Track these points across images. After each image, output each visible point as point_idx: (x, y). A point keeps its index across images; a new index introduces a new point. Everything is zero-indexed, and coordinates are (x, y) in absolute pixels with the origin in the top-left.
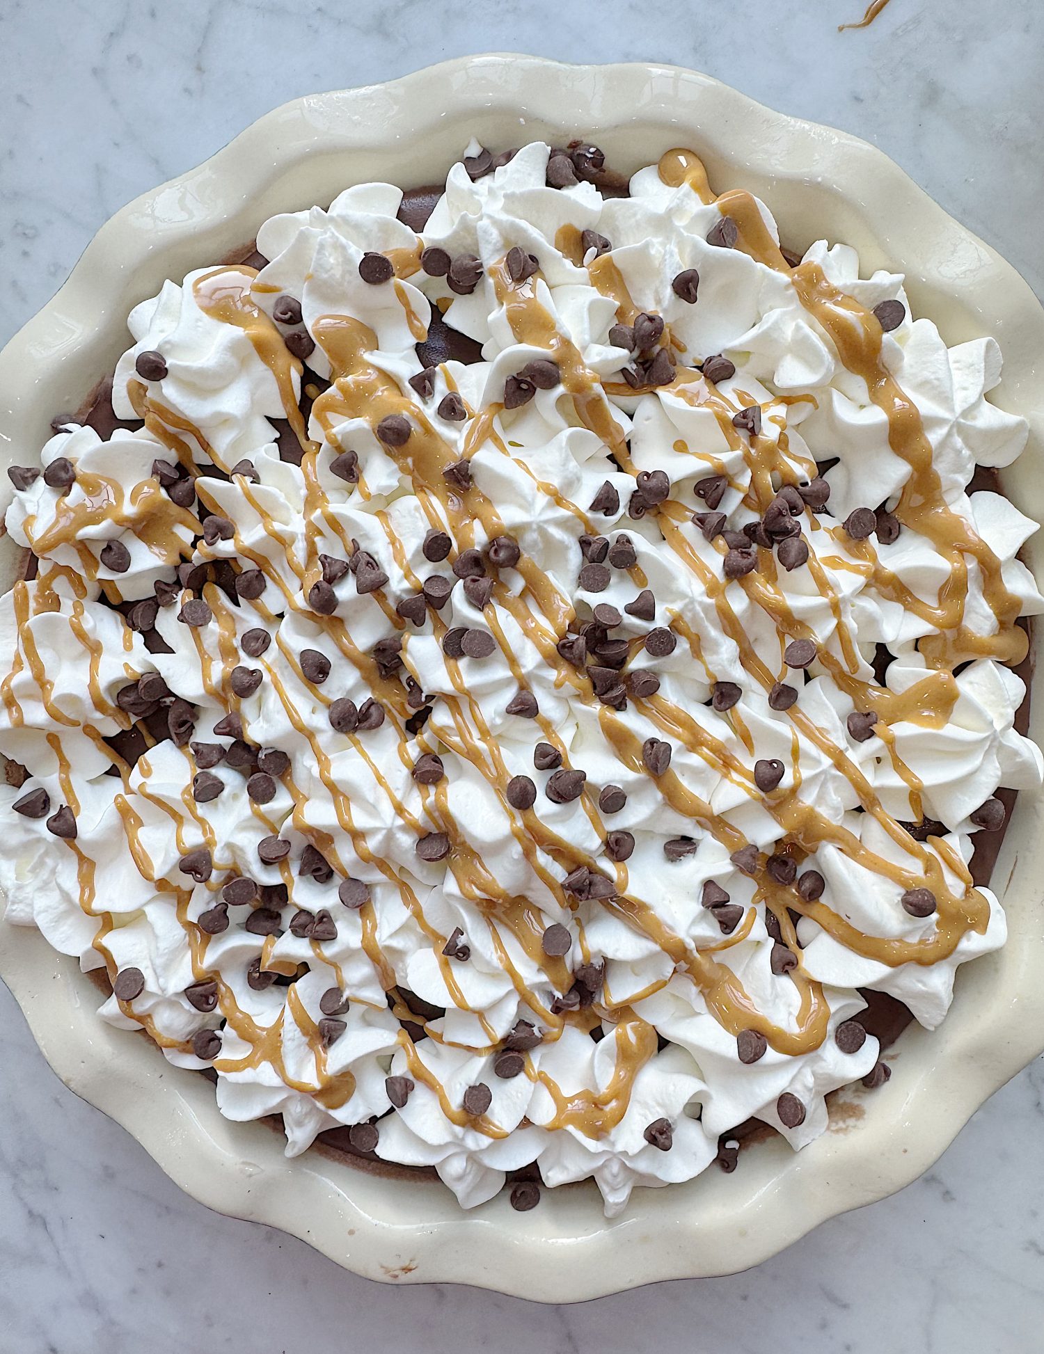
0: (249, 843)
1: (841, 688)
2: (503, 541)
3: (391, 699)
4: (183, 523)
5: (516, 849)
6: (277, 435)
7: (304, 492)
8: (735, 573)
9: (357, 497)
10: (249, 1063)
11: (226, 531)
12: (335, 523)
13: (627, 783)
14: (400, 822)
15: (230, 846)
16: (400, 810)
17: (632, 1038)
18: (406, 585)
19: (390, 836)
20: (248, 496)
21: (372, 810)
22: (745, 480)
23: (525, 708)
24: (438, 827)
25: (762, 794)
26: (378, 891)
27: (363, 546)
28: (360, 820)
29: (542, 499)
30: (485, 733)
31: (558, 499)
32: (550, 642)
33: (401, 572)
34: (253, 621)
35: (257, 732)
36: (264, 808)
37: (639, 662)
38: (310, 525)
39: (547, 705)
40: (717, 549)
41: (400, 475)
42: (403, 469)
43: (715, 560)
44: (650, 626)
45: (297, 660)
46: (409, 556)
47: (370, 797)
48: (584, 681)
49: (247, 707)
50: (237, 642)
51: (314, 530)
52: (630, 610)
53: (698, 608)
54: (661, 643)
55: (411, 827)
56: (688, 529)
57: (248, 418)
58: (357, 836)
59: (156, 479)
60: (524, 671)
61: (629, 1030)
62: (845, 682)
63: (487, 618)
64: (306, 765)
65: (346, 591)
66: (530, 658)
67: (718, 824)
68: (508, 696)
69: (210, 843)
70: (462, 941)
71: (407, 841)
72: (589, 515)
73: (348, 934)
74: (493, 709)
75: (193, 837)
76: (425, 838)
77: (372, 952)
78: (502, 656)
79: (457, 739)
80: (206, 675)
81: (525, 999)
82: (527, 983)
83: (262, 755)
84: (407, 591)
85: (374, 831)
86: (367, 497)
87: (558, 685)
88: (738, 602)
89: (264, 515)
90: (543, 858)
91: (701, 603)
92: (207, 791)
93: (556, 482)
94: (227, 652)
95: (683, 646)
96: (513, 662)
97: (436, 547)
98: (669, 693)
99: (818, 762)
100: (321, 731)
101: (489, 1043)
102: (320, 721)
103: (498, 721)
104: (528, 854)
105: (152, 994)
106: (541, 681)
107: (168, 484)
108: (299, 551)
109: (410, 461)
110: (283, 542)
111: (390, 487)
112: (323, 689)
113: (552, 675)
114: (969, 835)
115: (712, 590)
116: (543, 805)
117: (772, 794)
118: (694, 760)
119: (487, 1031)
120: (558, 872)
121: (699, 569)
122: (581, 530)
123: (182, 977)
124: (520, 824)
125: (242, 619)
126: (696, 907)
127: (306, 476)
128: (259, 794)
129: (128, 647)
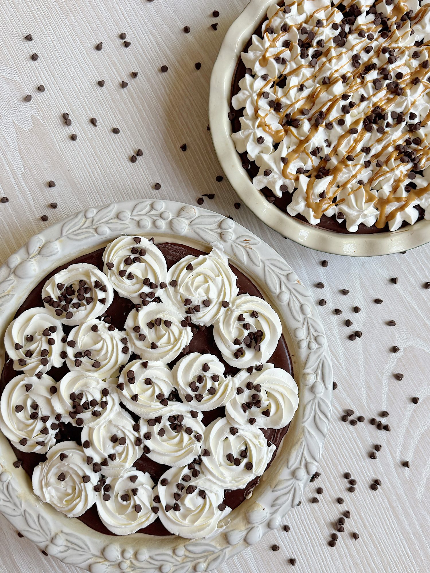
0: (323, 37)
1: (369, 180)
2: (403, 91)
3: (361, 69)
4: (397, 18)
5: (331, 97)
6: (419, 41)
7: (408, 46)
8: (397, 148)
9: (408, 58)
10: (269, 40)
11: (398, 28)
12: (403, 53)
13: (346, 125)
14: (333, 71)
15: (323, 32)
16: (336, 71)
17: (281, 134)
18: (391, 69)
19: (330, 69)
20: (407, 32)
21: (336, 64)
22: (420, 148)
23: (363, 99)
24: (331, 82)
25: (346, 157)
26: (313, 69)
27: (399, 59)
28: (334, 61)
29: (413, 100)
30: (357, 89)
31: (413, 104)
32: (379, 104)
33: (393, 68)
34: (376, 36)
35: (351, 37)
36: (332, 40)
37: (375, 126)
38: (401, 48)
39: (364, 104)
40: (403, 143)
41: (415, 67)
42: (416, 68)
43: (401, 142)
44: (384, 127)
45: (369, 45)
46: (397, 69)
47: (339, 63)
48: (369, 114)
49: (356, 35)
50: (370, 32)
51: (400, 48)
52: (388, 123)
53: (390, 137)
54: (381, 130)
55: (332, 75)
56: (407, 136)
57: (424, 33)
58: (330, 61)
59: (409, 11)
60: (372, 98)
61: (283, 133)
62: (371, 181)
63: (384, 88)
64: (344, 50)
65: (387, 55)
66: (375, 99)
67: (335, 150)
68: (366, 95)
69: (323, 27)
70: (304, 88)
71: (328, 74)
72: (409, 113)
73: (303, 62)
74: (362, 91)
75: (325, 23)
76: (329, 79)
77: (300, 67)
78: (375, 93)
79: (354, 84)
80: (363, 25)
81: (291, 105)
82: (295, 105)
83: (345, 39)
84: (389, 69)
85: (331, 65)
86: (410, 60)
87: (369, 107)
88: (391, 149)
89: (402, 36)
90: (329, 104)
91: (391, 138)
92: (335, 27)
93: (417, 103)
94: (369, 29)
95: (379, 135)
96: (374, 95)
97: (399, 76)
98: (368, 135)
99: (354, 170)
100: (353, 52)
101: (279, 97)
102: (355, 52)
103: (359, 93)
104: (330, 100)
105: (284, 16)
106: (369, 103)
107: (408, 13)
108: (394, 45)
109: (418, 69)
110: (396, 41)
111: (412, 65)
112: (363, 52)
113: (371, 105)
114: (335, 213)
115: (394, 141)
116: (342, 103)
117: (346, 160)
118: (352, 142)
119: (282, 97)
120: (324, 110)
121: (399, 139)
122: (405, 112)
123: (290, 22)
124: (338, 97)
125: (376, 34)
126: (317, 145)
127: (412, 47)
128: (335, 39)
129: (367, 6)
